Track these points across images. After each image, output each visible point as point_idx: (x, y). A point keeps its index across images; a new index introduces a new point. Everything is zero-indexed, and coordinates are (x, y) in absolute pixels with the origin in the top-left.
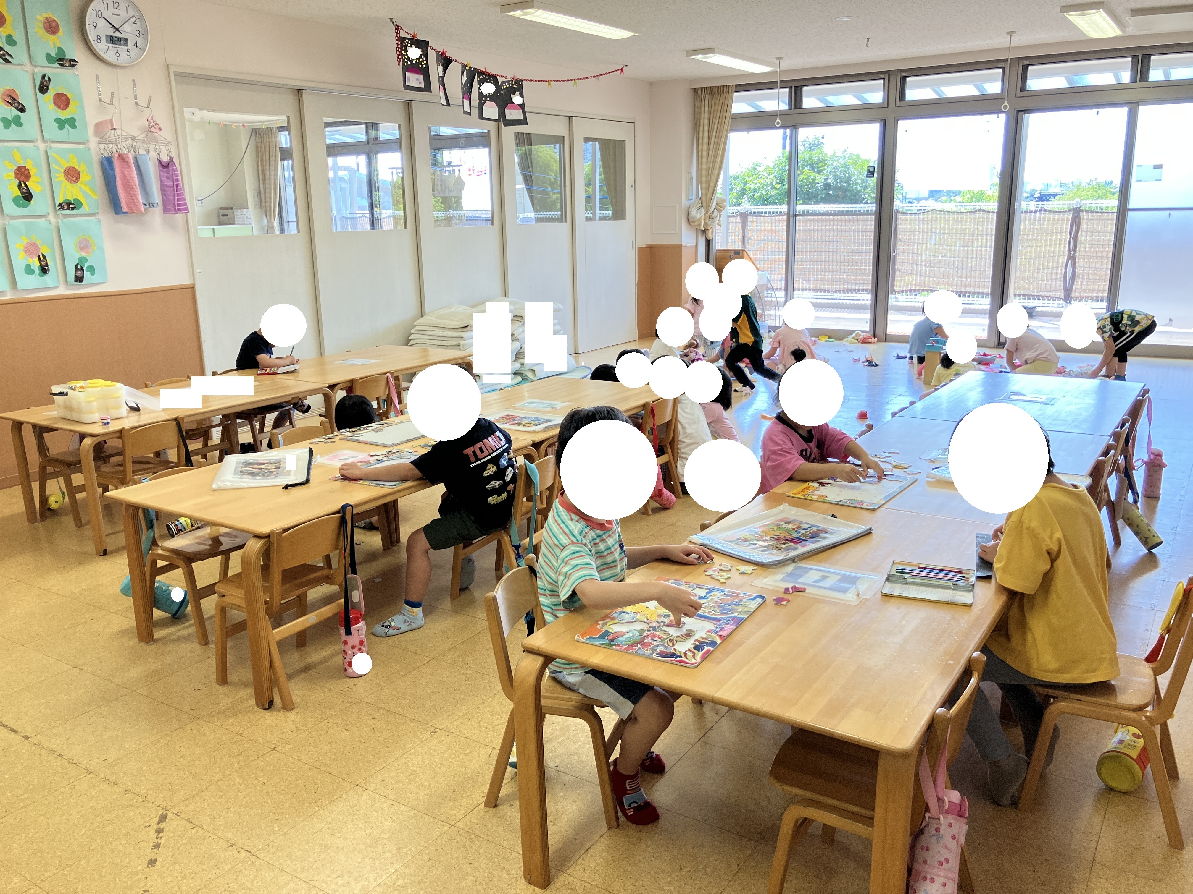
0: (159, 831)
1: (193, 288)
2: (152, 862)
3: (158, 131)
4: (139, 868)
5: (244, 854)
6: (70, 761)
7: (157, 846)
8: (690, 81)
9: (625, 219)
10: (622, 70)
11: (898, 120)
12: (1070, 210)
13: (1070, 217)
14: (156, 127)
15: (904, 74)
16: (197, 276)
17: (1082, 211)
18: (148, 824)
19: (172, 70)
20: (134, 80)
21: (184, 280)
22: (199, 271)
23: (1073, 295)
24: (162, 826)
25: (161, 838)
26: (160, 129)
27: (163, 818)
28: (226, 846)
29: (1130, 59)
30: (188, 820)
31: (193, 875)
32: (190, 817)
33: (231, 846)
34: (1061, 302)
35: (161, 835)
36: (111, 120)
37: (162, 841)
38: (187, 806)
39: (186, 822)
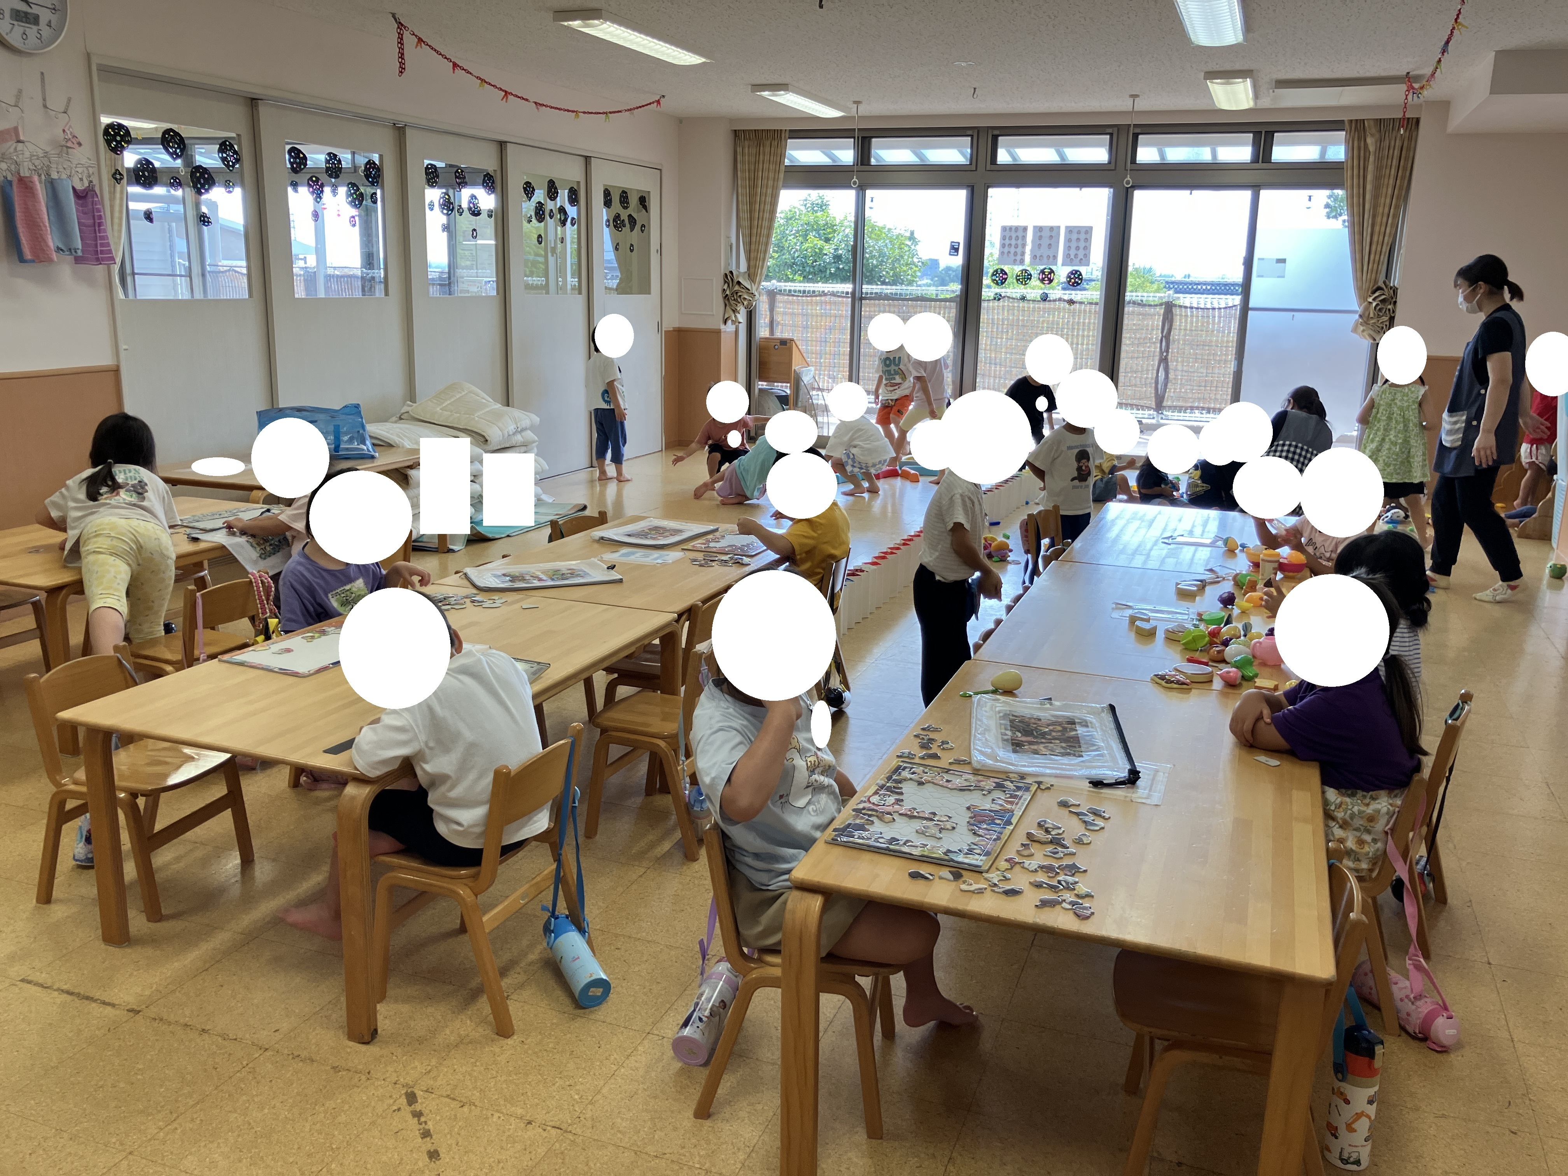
0: (418, 1115)
1: (116, 371)
2: (434, 1155)
3: (76, 146)
4: (420, 1164)
5: (554, 1132)
6: (224, 1037)
7: (426, 1134)
8: (731, 120)
9: (649, 293)
10: (658, 102)
11: (988, 187)
12: (1161, 305)
13: (1162, 311)
14: (74, 140)
15: (996, 132)
16: (122, 354)
17: (1175, 306)
18: (395, 1108)
19: (95, 61)
20: (42, 73)
21: (103, 359)
22: (125, 347)
23: (1165, 404)
24: (418, 1107)
25: (426, 1123)
26: (80, 144)
27: (411, 1098)
28: (523, 1125)
29: (1252, 135)
30: (448, 1096)
31: (502, 1164)
32: (449, 1093)
33: (530, 1123)
34: (1152, 412)
35: (423, 1119)
36: (16, 129)
37: (430, 1126)
38: (435, 1078)
39: (447, 1100)
